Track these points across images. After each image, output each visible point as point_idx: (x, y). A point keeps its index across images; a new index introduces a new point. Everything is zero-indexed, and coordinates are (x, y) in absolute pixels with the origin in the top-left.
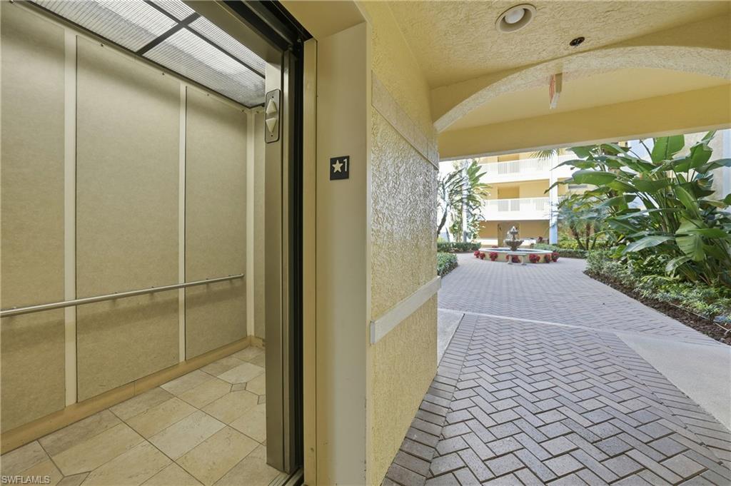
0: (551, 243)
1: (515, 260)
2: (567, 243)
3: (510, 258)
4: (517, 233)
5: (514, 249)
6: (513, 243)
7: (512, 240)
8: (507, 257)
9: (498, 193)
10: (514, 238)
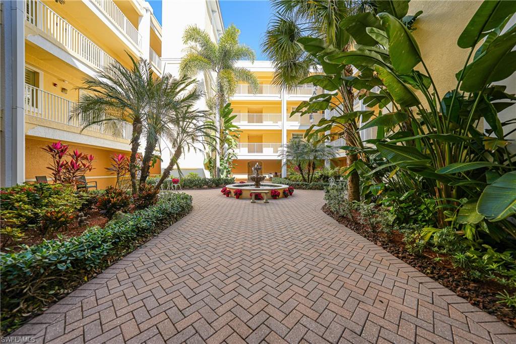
0: (283, 177)
1: (258, 197)
2: (294, 177)
3: (253, 196)
4: (260, 169)
5: (258, 185)
6: (257, 178)
7: (255, 176)
8: (251, 195)
9: (248, 139)
10: (258, 174)
